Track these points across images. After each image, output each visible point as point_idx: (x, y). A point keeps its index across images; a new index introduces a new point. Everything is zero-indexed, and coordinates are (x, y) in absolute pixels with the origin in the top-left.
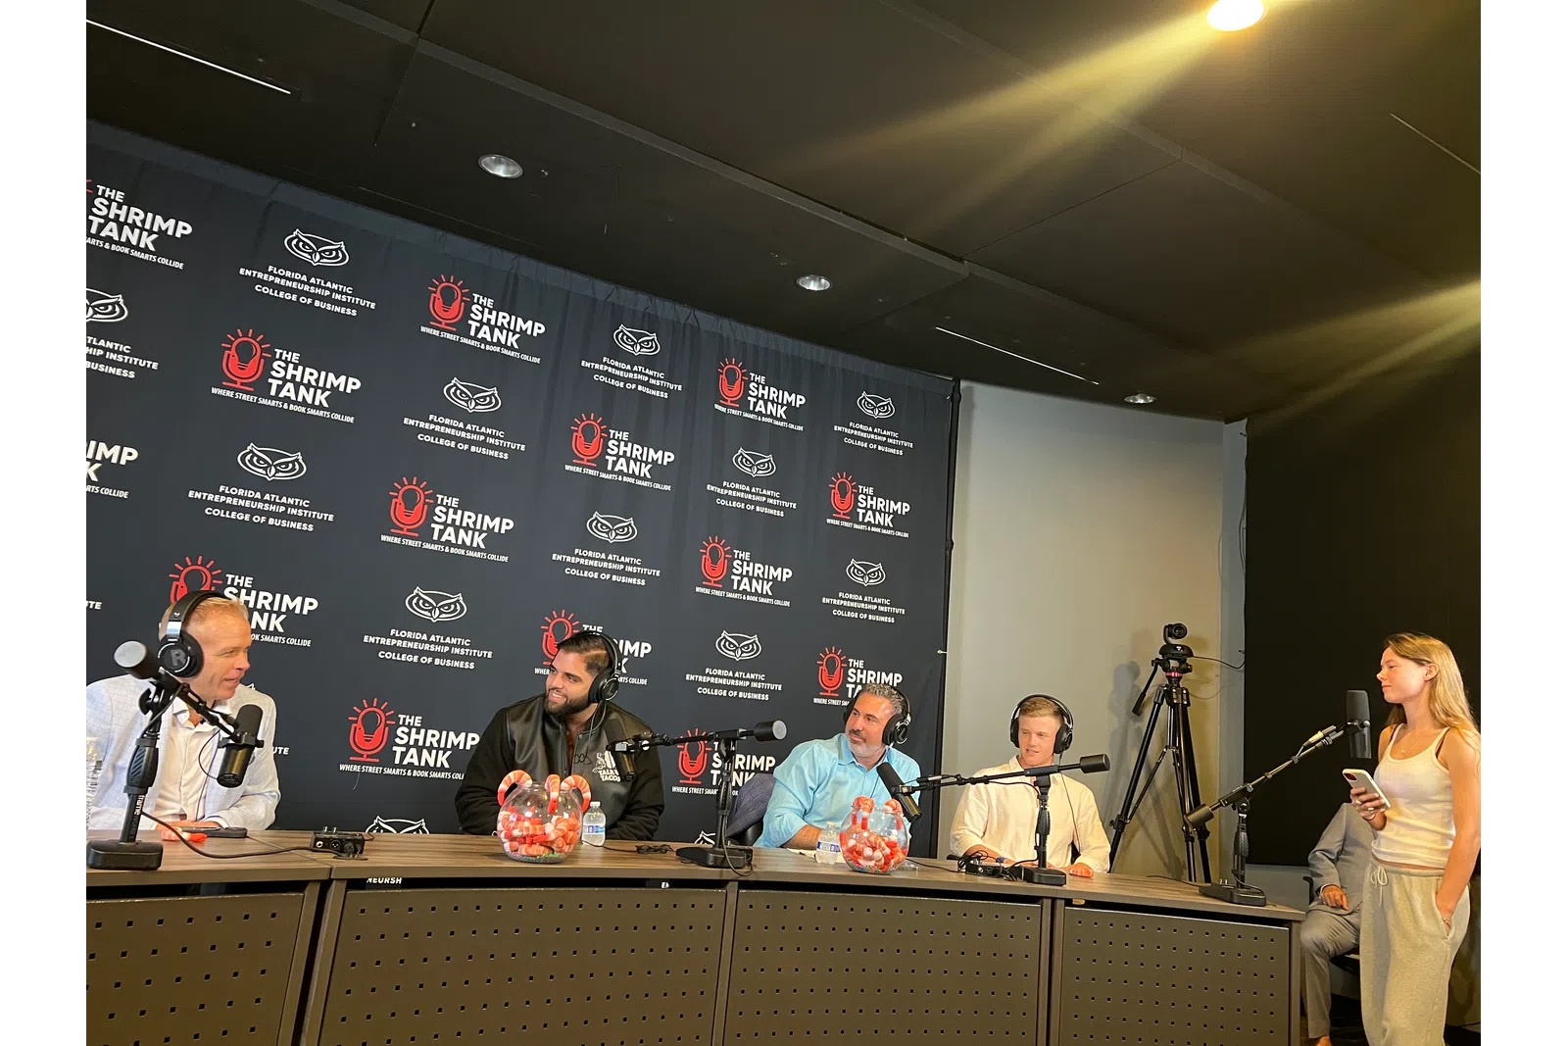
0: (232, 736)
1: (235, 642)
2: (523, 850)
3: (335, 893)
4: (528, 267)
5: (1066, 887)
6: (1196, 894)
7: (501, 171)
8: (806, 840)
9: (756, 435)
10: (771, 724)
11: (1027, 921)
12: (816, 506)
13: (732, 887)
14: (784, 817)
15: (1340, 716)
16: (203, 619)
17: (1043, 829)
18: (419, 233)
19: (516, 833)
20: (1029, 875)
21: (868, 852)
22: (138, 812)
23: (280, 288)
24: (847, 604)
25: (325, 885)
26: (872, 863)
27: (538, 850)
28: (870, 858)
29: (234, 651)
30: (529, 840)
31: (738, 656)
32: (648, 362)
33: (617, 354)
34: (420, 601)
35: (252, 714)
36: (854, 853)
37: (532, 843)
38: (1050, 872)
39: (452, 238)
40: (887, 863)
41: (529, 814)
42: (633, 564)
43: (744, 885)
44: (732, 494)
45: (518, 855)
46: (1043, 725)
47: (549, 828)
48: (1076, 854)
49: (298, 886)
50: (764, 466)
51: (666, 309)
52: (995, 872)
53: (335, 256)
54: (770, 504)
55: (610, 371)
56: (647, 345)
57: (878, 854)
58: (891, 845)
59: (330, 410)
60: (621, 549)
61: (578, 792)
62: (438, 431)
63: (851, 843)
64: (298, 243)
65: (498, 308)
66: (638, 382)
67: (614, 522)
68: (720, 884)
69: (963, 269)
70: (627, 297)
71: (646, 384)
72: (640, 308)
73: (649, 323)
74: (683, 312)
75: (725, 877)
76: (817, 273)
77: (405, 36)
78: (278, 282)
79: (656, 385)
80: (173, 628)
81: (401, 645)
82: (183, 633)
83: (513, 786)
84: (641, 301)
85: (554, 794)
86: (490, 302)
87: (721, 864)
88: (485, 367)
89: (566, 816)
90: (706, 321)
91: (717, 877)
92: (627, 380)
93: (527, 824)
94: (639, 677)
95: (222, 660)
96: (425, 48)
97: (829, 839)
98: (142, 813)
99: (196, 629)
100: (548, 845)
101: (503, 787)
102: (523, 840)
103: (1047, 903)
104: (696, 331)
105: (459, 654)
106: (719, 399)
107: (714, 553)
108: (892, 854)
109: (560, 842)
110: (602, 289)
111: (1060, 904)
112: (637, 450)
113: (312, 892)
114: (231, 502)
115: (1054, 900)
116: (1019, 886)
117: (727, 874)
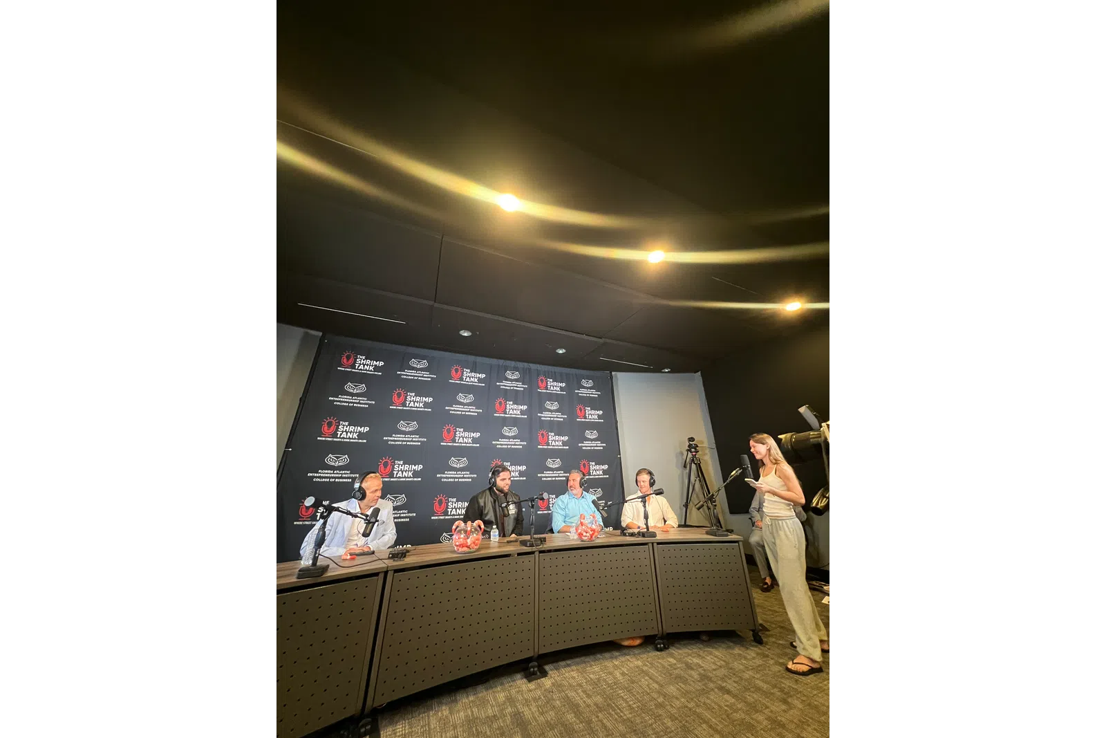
0: (365, 520)
1: (377, 488)
2: (461, 550)
3: (390, 575)
4: (479, 359)
5: (657, 538)
6: (703, 534)
7: (466, 334)
8: (565, 530)
9: (552, 397)
10: (542, 494)
11: (644, 552)
12: (572, 415)
13: (537, 553)
14: (557, 523)
15: (740, 464)
16: (367, 482)
17: (646, 517)
18: (447, 354)
19: (457, 543)
20: (643, 535)
21: (584, 534)
22: (317, 555)
23: (408, 376)
24: (586, 445)
25: (386, 573)
26: (586, 538)
27: (465, 549)
28: (586, 536)
29: (376, 490)
30: (462, 546)
31: (554, 467)
32: (516, 380)
33: (507, 379)
34: (453, 462)
35: (377, 511)
36: (580, 535)
37: (463, 547)
38: (651, 532)
39: (458, 355)
40: (591, 537)
41: (462, 536)
42: (518, 441)
43: (541, 552)
44: (546, 416)
45: (459, 552)
46: (645, 478)
47: (469, 541)
48: (665, 521)
49: (376, 574)
50: (555, 406)
51: (520, 365)
52: (632, 535)
53: (424, 364)
54: (559, 417)
55: (506, 385)
56: (516, 375)
57: (588, 534)
58: (593, 530)
59: (424, 408)
60: (514, 437)
61: (479, 527)
62: (456, 409)
63: (579, 531)
64: (414, 362)
65: (471, 372)
66: (514, 386)
67: (510, 429)
68: (533, 553)
69: (601, 341)
70: (508, 363)
71: (516, 387)
72: (513, 366)
73: (516, 369)
74: (526, 364)
75: (534, 550)
76: (561, 348)
77: (431, 303)
78: (408, 374)
79: (520, 387)
80: (357, 485)
81: (448, 476)
82: (360, 487)
83: (457, 527)
84: (513, 364)
85: (469, 529)
86: (469, 371)
87: (532, 545)
88: (468, 389)
89: (475, 535)
90: (533, 366)
91: (530, 551)
92: (511, 387)
93: (461, 540)
94: (523, 477)
95: (371, 495)
96: (436, 305)
97: (573, 530)
98: (319, 554)
99: (364, 485)
100: (468, 547)
101: (454, 527)
102: (460, 546)
103: (650, 545)
104: (530, 369)
105: (467, 477)
106: (539, 388)
107: (542, 434)
108: (593, 534)
109: (473, 545)
110: (501, 362)
111: (655, 544)
112: (515, 406)
113: (382, 576)
114: (396, 440)
115: (653, 543)
116: (640, 540)
117: (534, 549)
